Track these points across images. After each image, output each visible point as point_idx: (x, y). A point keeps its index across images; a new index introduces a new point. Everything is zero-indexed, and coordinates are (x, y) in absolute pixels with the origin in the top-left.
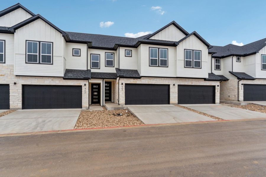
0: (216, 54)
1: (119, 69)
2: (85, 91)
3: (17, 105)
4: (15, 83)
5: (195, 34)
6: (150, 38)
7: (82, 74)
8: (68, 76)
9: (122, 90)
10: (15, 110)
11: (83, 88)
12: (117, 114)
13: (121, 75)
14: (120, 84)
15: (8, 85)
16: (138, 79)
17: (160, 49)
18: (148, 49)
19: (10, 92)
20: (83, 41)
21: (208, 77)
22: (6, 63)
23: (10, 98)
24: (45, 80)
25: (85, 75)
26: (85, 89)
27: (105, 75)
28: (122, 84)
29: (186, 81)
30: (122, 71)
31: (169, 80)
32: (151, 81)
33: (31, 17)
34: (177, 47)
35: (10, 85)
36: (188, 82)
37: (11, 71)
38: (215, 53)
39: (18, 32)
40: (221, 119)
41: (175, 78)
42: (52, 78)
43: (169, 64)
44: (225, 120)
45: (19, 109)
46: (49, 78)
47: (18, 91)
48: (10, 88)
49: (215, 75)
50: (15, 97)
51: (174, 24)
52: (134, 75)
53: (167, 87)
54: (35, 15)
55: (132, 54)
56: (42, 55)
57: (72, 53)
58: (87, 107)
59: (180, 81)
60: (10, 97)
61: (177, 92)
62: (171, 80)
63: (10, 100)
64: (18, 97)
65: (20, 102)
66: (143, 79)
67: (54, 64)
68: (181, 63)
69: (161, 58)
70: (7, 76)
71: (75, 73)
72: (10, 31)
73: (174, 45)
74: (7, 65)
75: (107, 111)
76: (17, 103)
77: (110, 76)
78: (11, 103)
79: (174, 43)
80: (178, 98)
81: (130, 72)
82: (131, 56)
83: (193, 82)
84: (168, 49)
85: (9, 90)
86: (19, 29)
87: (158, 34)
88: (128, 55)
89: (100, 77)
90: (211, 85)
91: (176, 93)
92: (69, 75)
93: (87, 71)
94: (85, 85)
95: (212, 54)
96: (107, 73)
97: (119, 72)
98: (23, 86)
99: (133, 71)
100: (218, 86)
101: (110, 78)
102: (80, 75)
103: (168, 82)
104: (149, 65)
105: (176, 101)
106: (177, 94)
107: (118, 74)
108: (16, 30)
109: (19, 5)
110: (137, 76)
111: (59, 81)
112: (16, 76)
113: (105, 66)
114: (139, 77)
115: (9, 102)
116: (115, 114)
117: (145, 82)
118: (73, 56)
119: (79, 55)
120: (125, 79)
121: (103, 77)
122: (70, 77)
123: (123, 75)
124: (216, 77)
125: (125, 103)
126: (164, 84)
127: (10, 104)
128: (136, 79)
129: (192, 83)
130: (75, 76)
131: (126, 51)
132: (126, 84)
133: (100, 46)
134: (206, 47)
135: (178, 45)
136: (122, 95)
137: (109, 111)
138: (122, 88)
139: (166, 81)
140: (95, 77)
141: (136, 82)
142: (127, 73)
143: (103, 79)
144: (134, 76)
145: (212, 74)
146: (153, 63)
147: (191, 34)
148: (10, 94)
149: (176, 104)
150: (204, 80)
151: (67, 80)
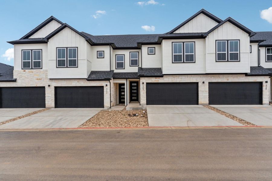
0: (265, 42)
1: (142, 68)
2: (107, 91)
3: (51, 105)
4: (49, 86)
5: (230, 21)
6: (174, 32)
7: (104, 75)
8: (91, 78)
9: (143, 90)
10: (49, 108)
11: (105, 88)
12: (133, 115)
13: (141, 74)
14: (141, 83)
15: (44, 87)
16: (160, 78)
17: (185, 43)
18: (171, 44)
19: (46, 94)
20: (106, 43)
21: (250, 72)
22: (43, 68)
23: (46, 99)
24: (72, 82)
25: (107, 76)
26: (107, 89)
27: (130, 75)
28: (143, 83)
29: (220, 78)
30: (144, 70)
31: (197, 77)
32: (175, 79)
33: (61, 26)
34: (207, 39)
35: (46, 87)
36: (222, 79)
37: (46, 75)
38: (263, 41)
39: (50, 41)
40: (252, 124)
41: (204, 75)
42: (78, 80)
43: (196, 59)
44: (257, 126)
45: (52, 107)
46: (76, 80)
47: (52, 92)
48: (46, 90)
49: (264, 68)
50: (49, 97)
51: (203, 12)
52: (156, 73)
53: (196, 85)
54: (64, 24)
55: (156, 52)
56: (69, 60)
57: (97, 56)
58: (108, 107)
59: (211, 78)
60: (46, 97)
61: (208, 91)
62: (200, 77)
63: (46, 100)
64: (51, 97)
65: (53, 102)
66: (165, 77)
67: (78, 67)
68: (212, 57)
69: (186, 53)
70: (43, 80)
71: (99, 75)
72: (44, 41)
73: (202, 36)
74: (44, 70)
75: (126, 111)
76: (51, 102)
77: (133, 76)
78: (46, 102)
79: (202, 35)
80: (209, 98)
81: (153, 71)
82: (154, 53)
83: (229, 78)
84: (195, 42)
85: (45, 91)
86: (51, 38)
87: (183, 26)
88: (151, 53)
89: (124, 77)
90: (256, 81)
91: (206, 91)
92: (93, 76)
93: (109, 72)
94: (107, 85)
95: (259, 43)
96: (132, 73)
97: (141, 71)
98: (56, 88)
99: (156, 69)
100: (266, 82)
101: (134, 77)
102: (102, 76)
103: (196, 80)
104: (172, 61)
105: (207, 101)
106: (208, 93)
107: (139, 73)
108: (49, 40)
109: (52, 17)
110: (159, 74)
111: (84, 82)
112: (50, 79)
113: (130, 66)
114: (161, 75)
115: (45, 102)
116: (132, 114)
117: (169, 80)
118: (97, 58)
119: (103, 57)
120: (146, 78)
121: (127, 77)
122: (92, 79)
123: (144, 74)
124: (263, 71)
125: (146, 103)
126: (191, 82)
127: (46, 104)
128: (158, 78)
129: (228, 80)
130: (97, 77)
131: (149, 48)
132: (147, 83)
133: (125, 46)
134: (246, 35)
135: (207, 36)
136: (143, 95)
137: (127, 111)
138: (143, 88)
139: (193, 78)
140: (119, 77)
141: (158, 81)
142: (149, 72)
143: (127, 79)
144: (156, 75)
145: (259, 68)
146: (177, 59)
147: (225, 22)
148: (46, 95)
149: (207, 104)
150: (244, 75)
151: (90, 81)
